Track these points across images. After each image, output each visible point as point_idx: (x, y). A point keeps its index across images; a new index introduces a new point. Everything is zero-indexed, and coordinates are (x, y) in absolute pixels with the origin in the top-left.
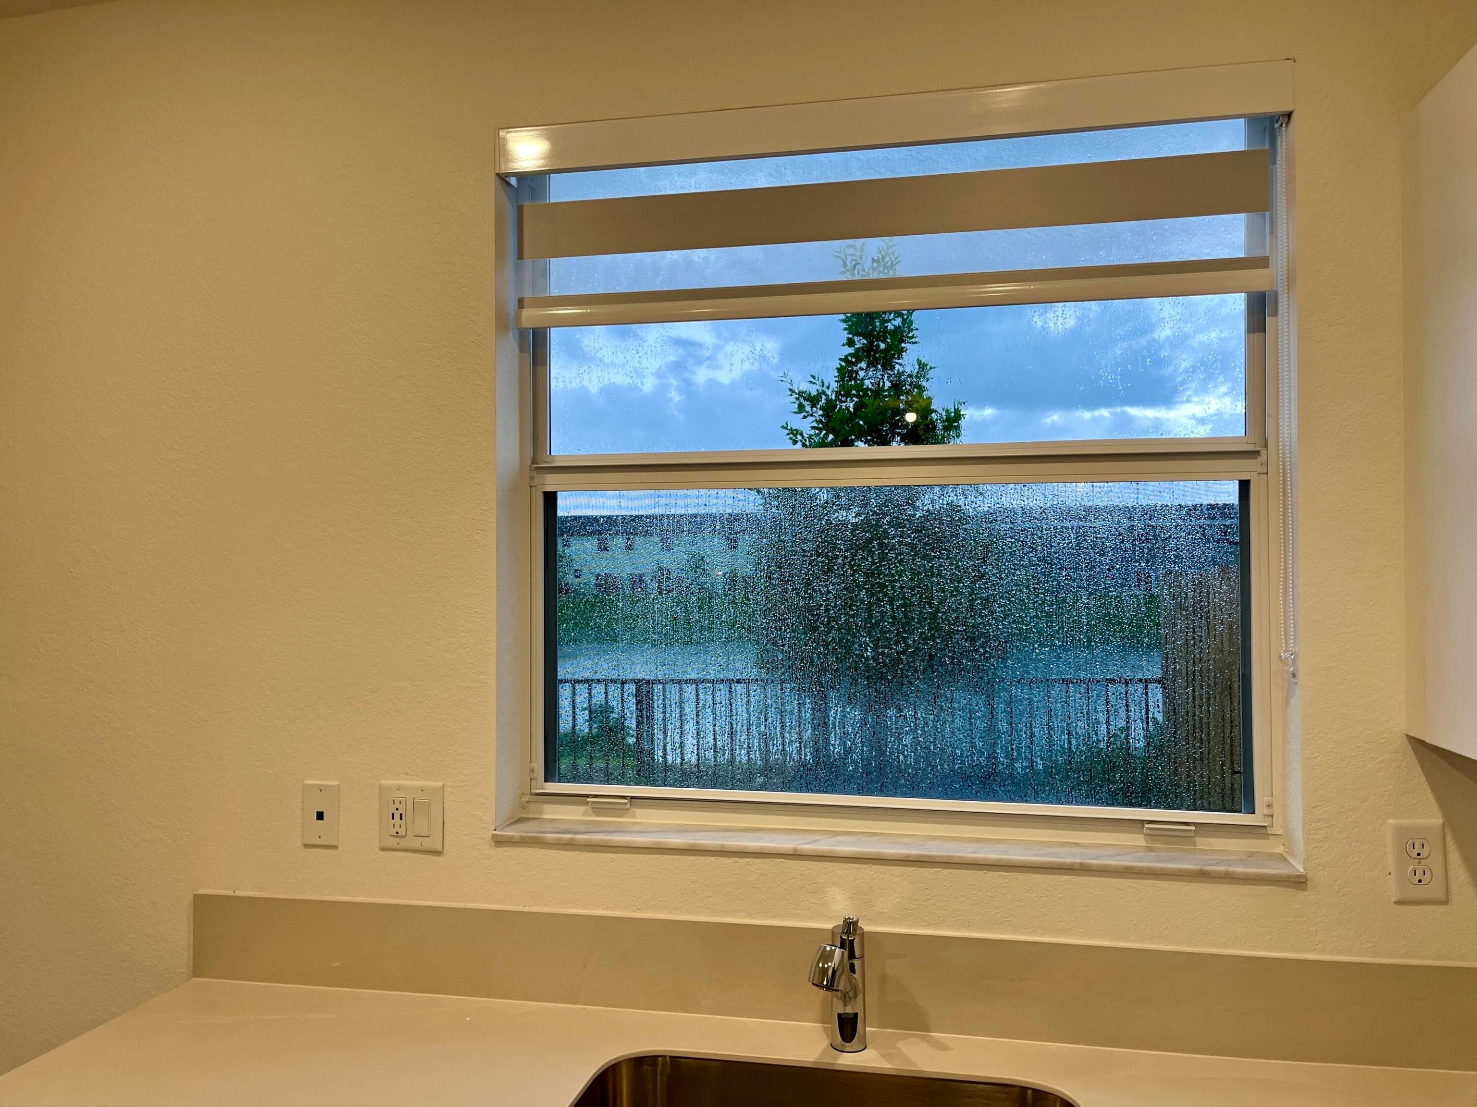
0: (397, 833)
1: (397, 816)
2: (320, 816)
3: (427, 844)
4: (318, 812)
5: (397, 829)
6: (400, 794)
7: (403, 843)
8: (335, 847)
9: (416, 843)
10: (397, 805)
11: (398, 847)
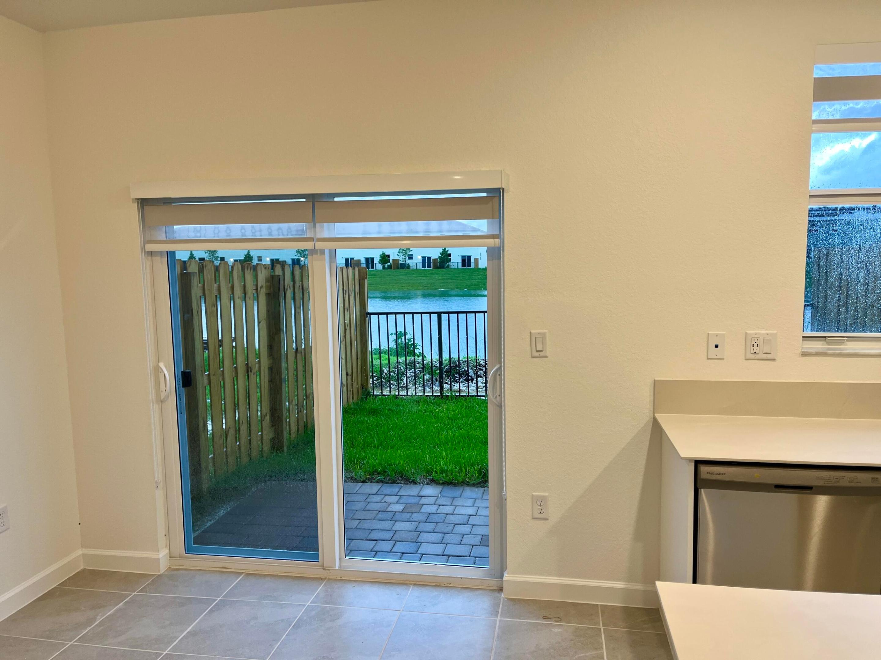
0: (755, 352)
1: (755, 345)
2: (717, 346)
3: (769, 356)
4: (715, 345)
5: (755, 350)
6: (756, 336)
7: (757, 357)
8: (723, 359)
9: (764, 356)
10: (756, 341)
11: (755, 358)
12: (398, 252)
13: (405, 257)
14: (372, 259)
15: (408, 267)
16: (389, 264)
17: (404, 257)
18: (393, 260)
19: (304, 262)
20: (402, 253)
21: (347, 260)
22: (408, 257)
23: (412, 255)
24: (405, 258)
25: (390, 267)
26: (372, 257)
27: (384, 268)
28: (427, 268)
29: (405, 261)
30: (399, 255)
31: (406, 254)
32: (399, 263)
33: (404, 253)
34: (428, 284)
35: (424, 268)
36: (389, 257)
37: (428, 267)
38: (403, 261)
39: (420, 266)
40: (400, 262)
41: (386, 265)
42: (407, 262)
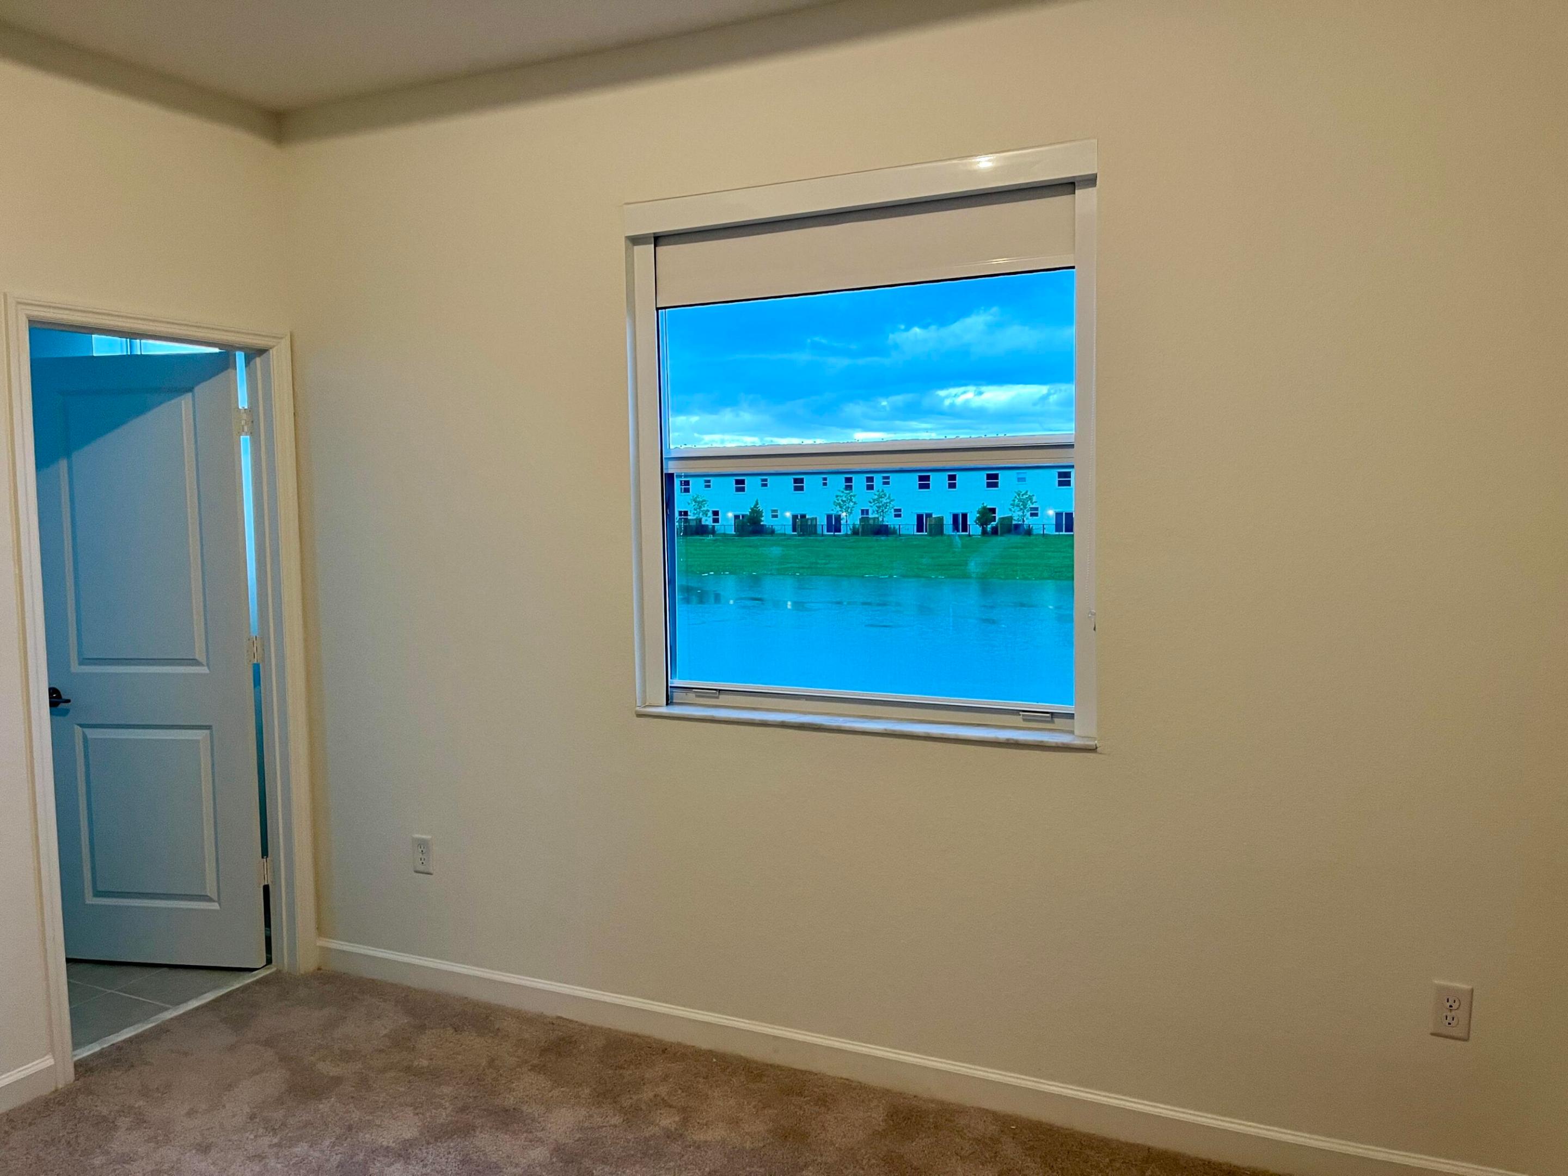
12: (1011, 505)
13: (1023, 512)
14: (965, 516)
15: (1029, 532)
16: (994, 524)
17: (1021, 513)
18: (1002, 519)
19: (847, 522)
20: (1018, 506)
21: (920, 518)
22: (1029, 514)
23: (1036, 509)
24: (1024, 516)
25: (995, 531)
26: (965, 511)
27: (984, 532)
28: (1064, 533)
29: (1024, 521)
30: (1013, 509)
31: (1025, 508)
32: (1011, 525)
33: (1022, 507)
34: (1062, 567)
35: (1057, 533)
36: (994, 512)
37: (1066, 531)
38: (1020, 521)
39: (1051, 530)
40: (1014, 522)
41: (989, 527)
42: (1026, 522)
